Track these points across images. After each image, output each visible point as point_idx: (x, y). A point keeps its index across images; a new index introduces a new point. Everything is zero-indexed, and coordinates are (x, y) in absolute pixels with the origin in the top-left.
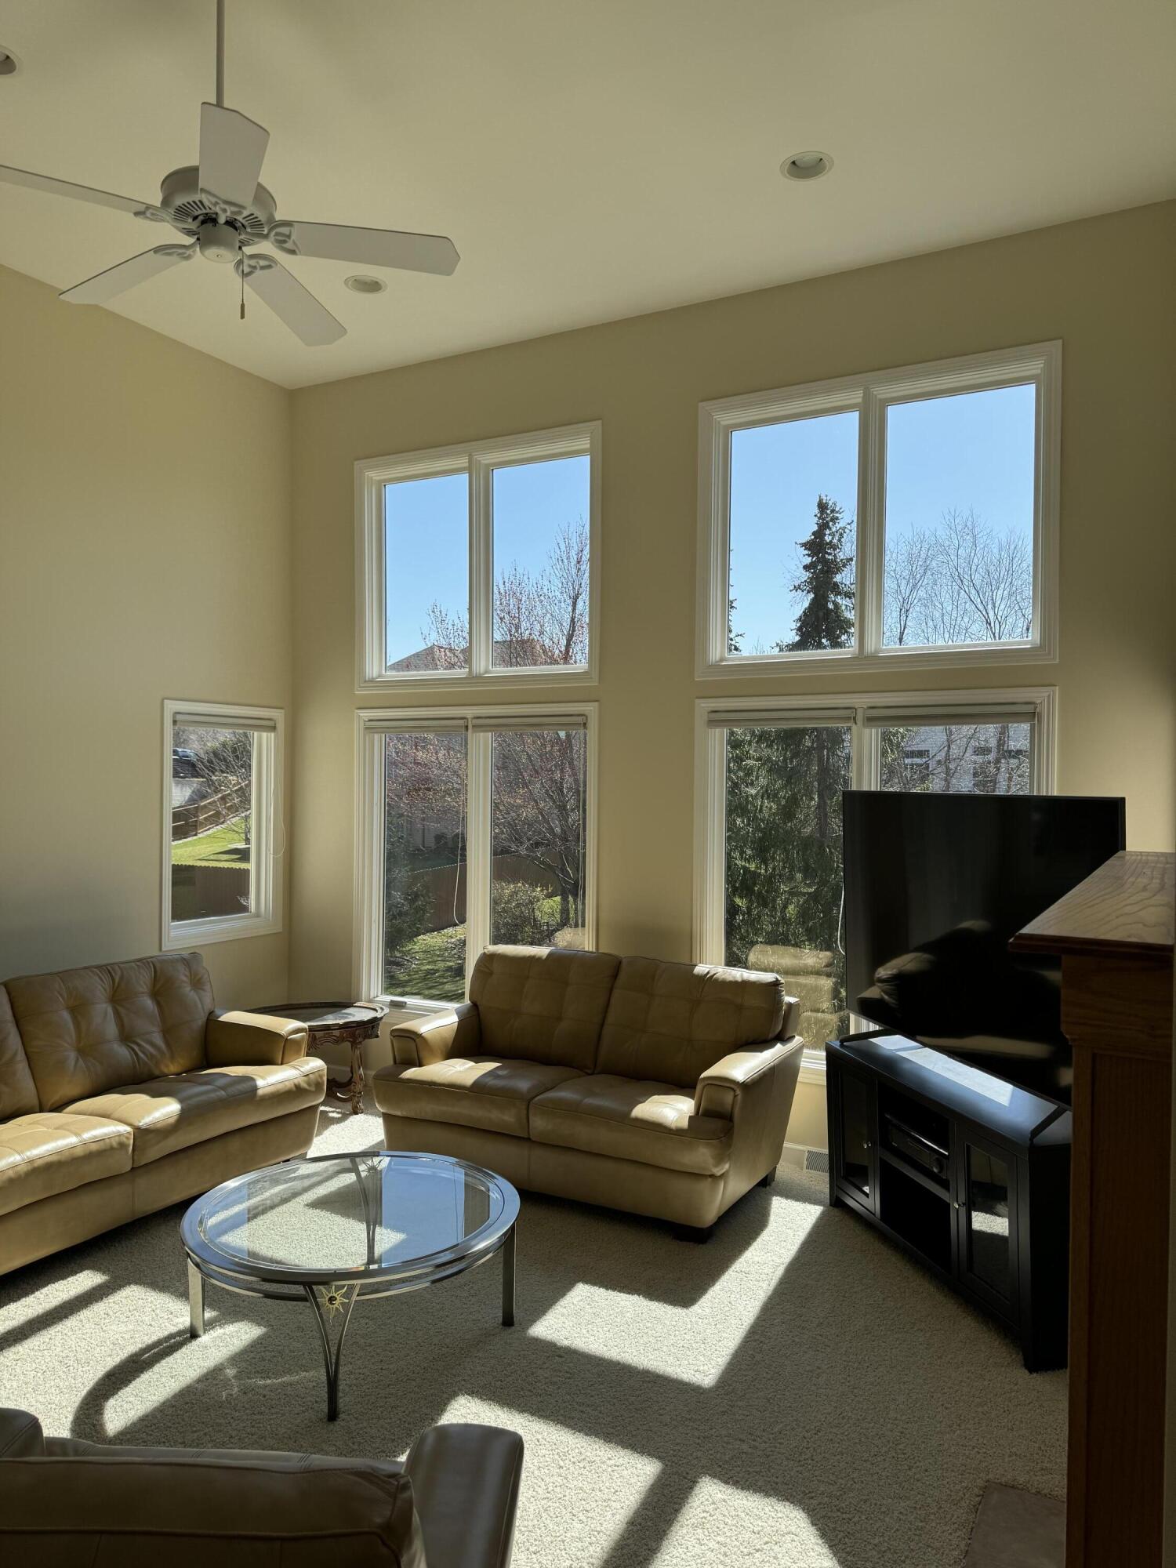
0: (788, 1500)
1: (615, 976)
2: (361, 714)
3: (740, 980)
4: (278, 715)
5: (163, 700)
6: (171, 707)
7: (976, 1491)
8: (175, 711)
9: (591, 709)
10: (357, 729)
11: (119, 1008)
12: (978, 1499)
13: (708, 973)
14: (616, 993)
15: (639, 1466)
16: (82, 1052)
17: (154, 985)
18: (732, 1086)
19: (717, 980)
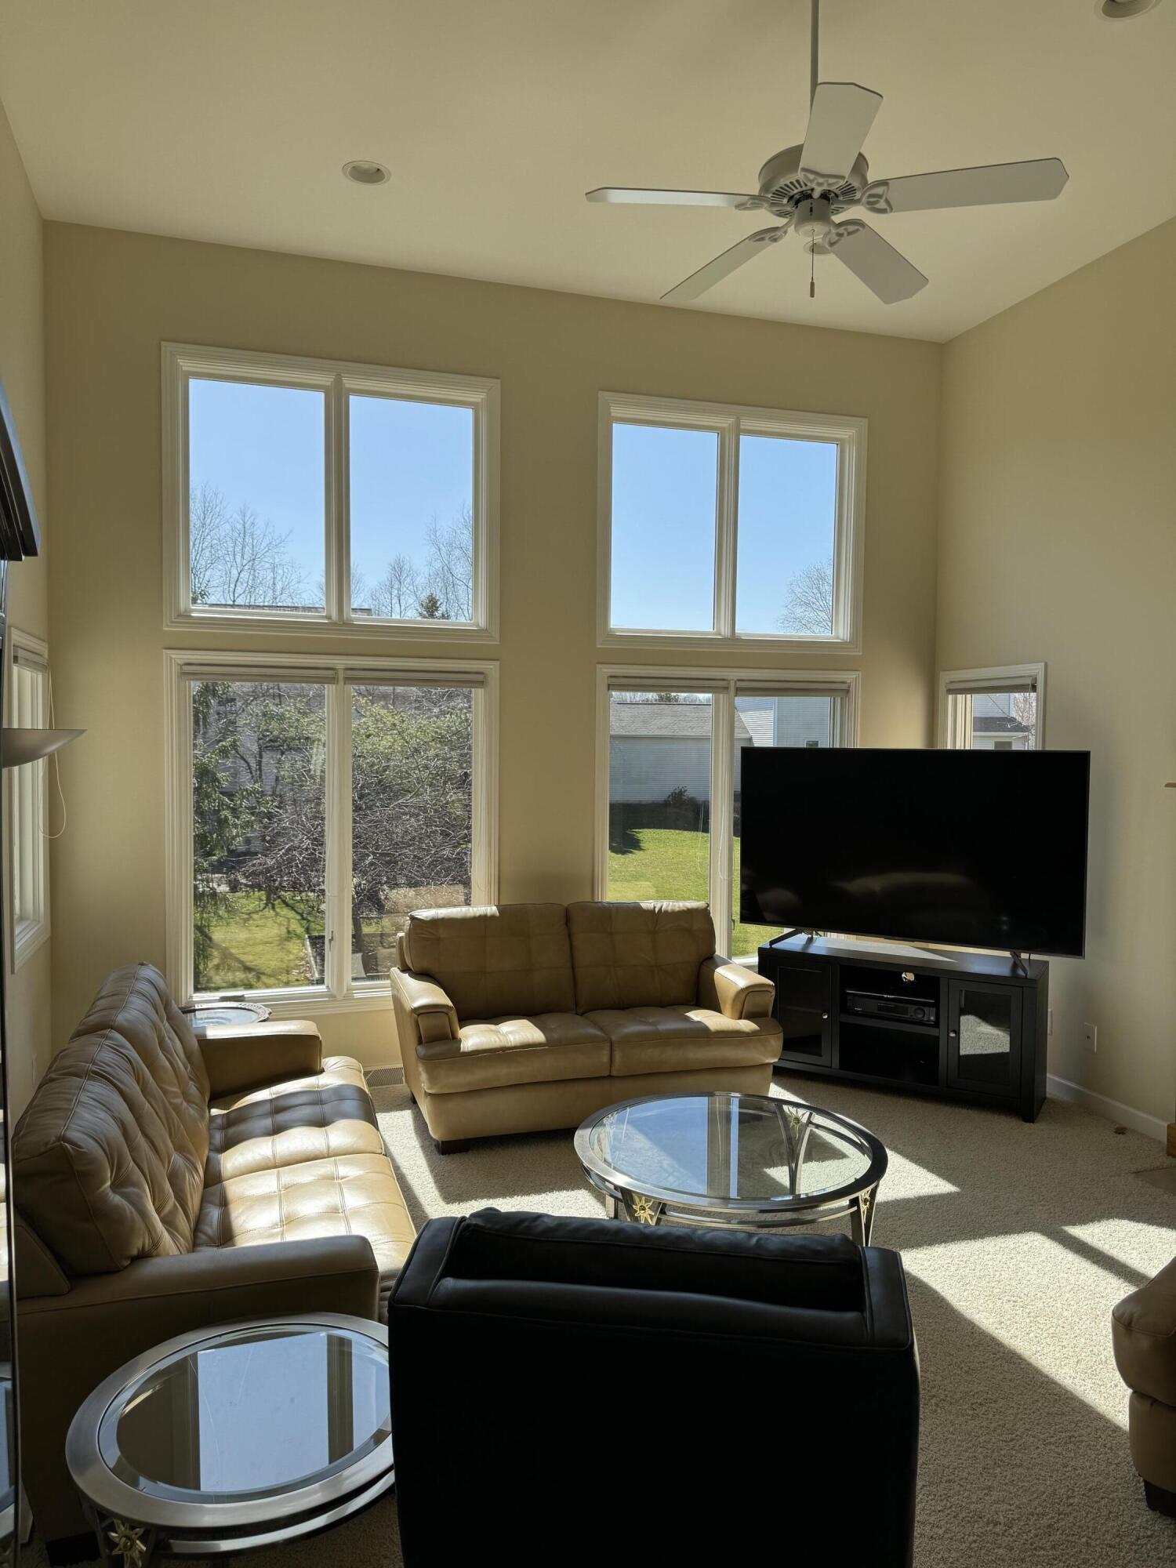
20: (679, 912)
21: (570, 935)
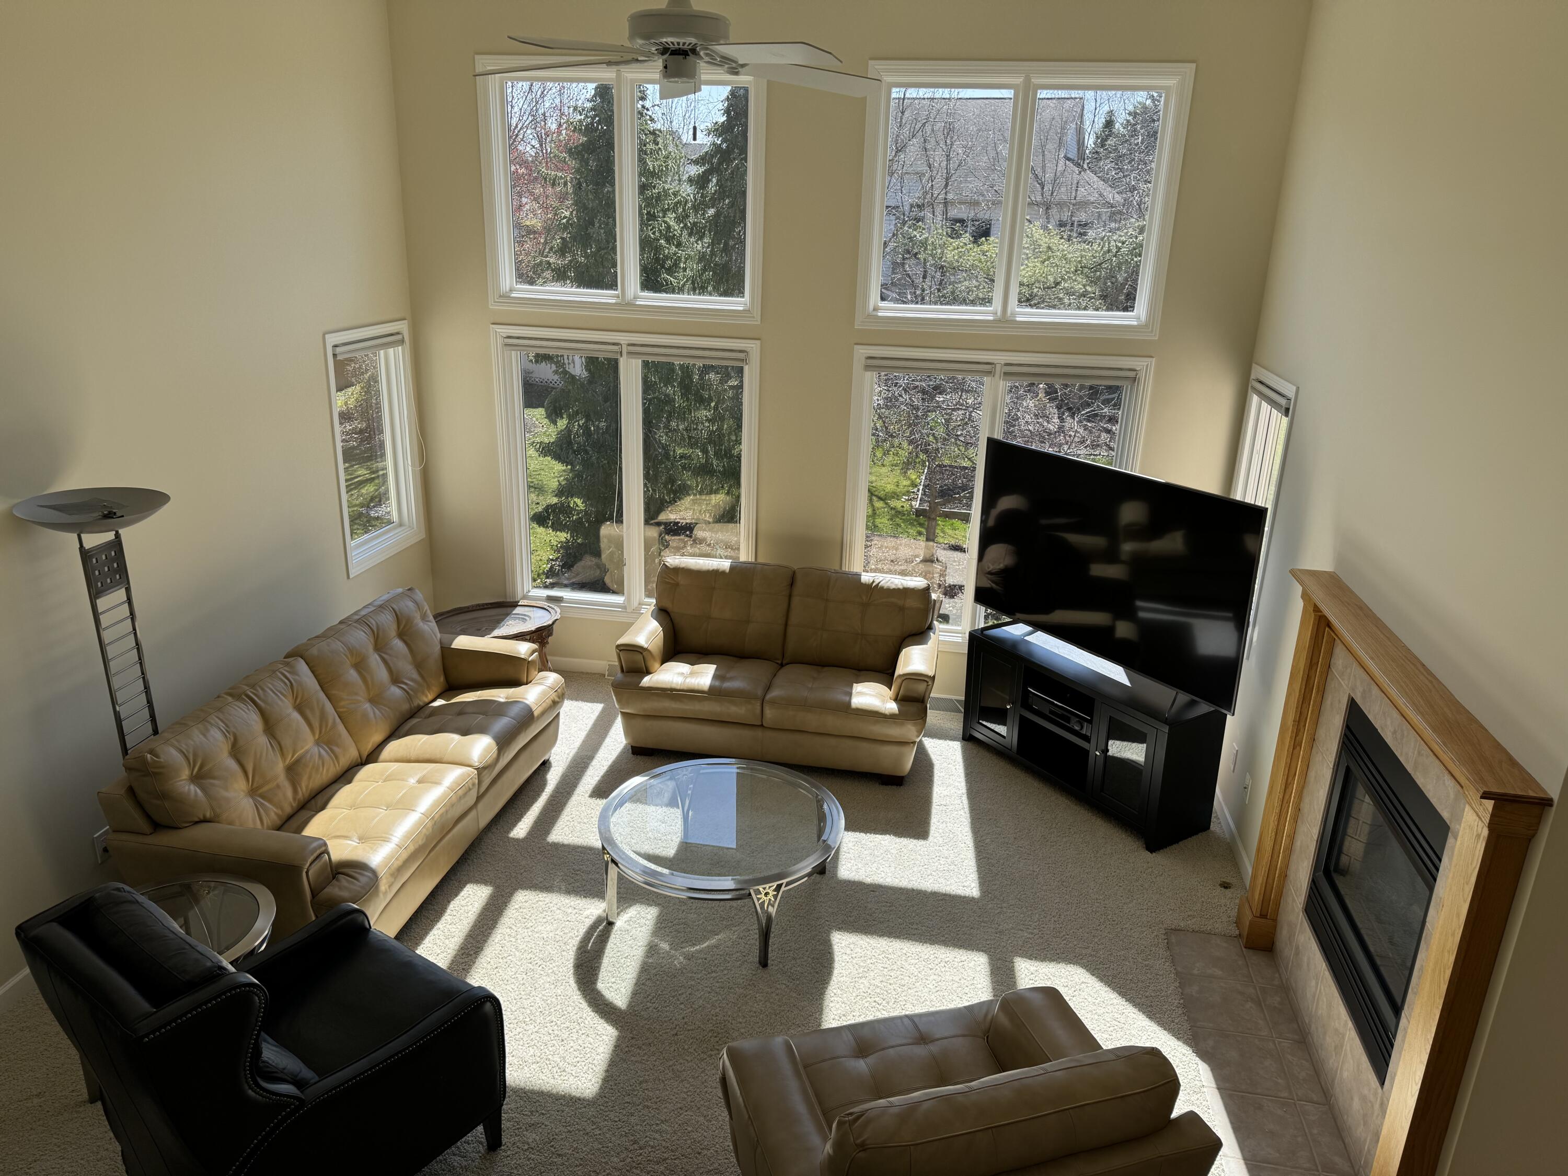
0: (1071, 963)
1: (792, 584)
2: (498, 330)
3: (901, 587)
4: (403, 327)
5: (324, 335)
6: (332, 339)
7: (1163, 937)
8: (333, 344)
9: (753, 347)
10: (495, 345)
11: (383, 655)
12: (1166, 941)
13: (873, 582)
14: (796, 600)
15: (975, 958)
16: (373, 701)
17: (398, 628)
18: (926, 679)
19: (882, 588)
20: (894, 589)
21: (790, 596)
